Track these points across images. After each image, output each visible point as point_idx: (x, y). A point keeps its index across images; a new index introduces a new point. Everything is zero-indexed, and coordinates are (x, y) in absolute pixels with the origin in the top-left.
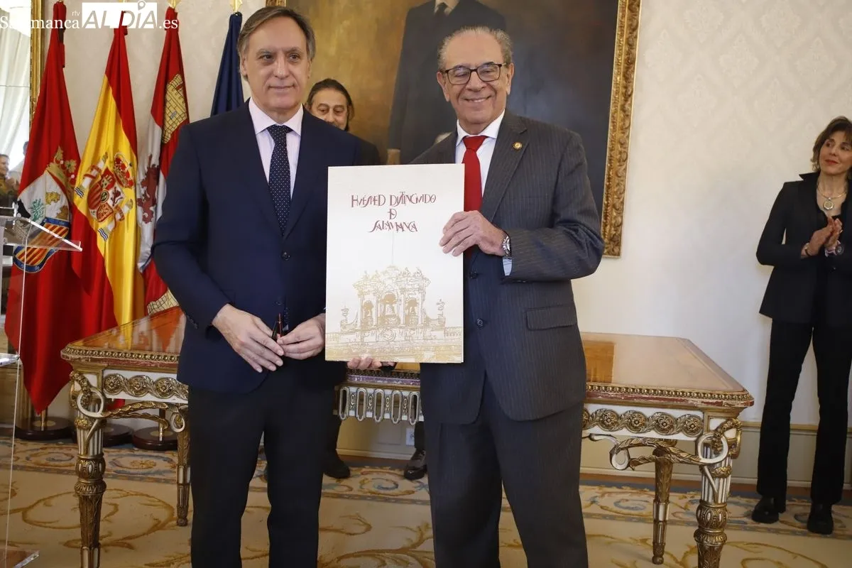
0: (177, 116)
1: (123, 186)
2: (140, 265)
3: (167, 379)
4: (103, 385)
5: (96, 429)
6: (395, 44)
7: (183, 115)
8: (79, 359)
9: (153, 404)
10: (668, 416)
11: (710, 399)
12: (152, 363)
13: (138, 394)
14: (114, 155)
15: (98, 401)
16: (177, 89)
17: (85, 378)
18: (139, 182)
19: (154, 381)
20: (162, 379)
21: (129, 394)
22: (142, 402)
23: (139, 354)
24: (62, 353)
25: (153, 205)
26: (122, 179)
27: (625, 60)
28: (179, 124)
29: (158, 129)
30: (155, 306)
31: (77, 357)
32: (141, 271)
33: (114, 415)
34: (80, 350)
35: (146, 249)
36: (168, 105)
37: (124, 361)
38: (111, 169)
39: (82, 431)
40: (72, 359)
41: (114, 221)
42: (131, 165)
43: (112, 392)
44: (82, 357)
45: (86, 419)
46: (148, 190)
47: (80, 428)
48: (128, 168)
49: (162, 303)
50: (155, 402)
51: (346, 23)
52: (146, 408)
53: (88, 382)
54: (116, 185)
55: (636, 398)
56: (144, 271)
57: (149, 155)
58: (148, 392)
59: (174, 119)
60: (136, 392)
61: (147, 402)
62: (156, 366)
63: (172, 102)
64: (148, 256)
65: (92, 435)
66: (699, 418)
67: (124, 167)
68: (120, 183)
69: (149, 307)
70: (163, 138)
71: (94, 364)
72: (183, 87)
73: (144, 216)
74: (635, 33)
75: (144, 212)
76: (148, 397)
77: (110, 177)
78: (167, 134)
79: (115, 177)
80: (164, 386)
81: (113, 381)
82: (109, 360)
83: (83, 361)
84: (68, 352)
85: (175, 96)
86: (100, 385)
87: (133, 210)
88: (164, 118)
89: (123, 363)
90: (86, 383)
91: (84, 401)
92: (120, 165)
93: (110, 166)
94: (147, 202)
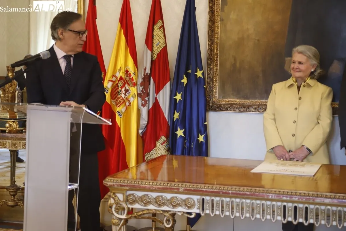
0: (160, 44)
1: (130, 86)
2: (140, 131)
3: (161, 196)
4: (127, 200)
5: (123, 225)
7: (164, 43)
8: (114, 185)
9: (154, 211)
12: (153, 187)
13: (146, 204)
14: (125, 69)
15: (124, 209)
16: (160, 28)
17: (116, 196)
18: (139, 83)
19: (154, 197)
20: (159, 196)
21: (141, 205)
22: (148, 210)
23: (146, 182)
24: (104, 182)
25: (147, 97)
26: (129, 82)
28: (161, 49)
29: (149, 52)
30: (149, 156)
31: (112, 184)
32: (141, 135)
33: (133, 217)
34: (114, 180)
35: (144, 121)
36: (155, 38)
37: (138, 186)
38: (123, 77)
39: (115, 226)
40: (109, 185)
41: (125, 107)
42: (134, 74)
43: (131, 203)
44: (115, 184)
45: (117, 219)
46: (144, 88)
47: (114, 224)
48: (133, 76)
49: (153, 153)
50: (155, 210)
52: (150, 213)
54: (126, 85)
56: (143, 135)
57: (145, 68)
58: (151, 204)
59: (158, 46)
60: (145, 204)
61: (151, 210)
62: (155, 189)
63: (157, 36)
64: (145, 126)
65: (120, 229)
67: (130, 75)
68: (129, 84)
69: (146, 156)
70: (152, 58)
71: (121, 188)
72: (163, 27)
75: (142, 100)
76: (151, 207)
78: (154, 55)
79: (125, 81)
80: (160, 200)
81: (132, 198)
82: (130, 186)
83: (116, 186)
84: (107, 181)
85: (159, 33)
86: (125, 200)
87: (136, 100)
88: (152, 46)
89: (138, 187)
90: (117, 199)
91: (116, 209)
92: (128, 74)
93: (123, 75)
94: (143, 95)
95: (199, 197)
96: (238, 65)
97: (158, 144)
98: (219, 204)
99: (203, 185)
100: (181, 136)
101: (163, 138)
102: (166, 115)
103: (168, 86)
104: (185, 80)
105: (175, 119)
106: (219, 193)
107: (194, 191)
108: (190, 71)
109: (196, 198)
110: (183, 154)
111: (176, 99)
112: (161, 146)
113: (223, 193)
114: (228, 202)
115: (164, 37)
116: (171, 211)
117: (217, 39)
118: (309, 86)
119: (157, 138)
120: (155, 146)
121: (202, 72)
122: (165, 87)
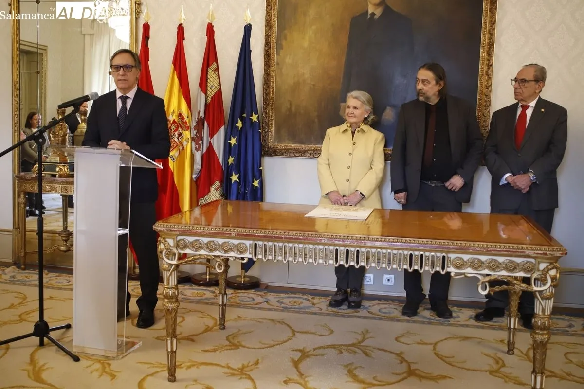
0: (214, 87)
1: (183, 130)
2: (194, 176)
3: (213, 241)
4: (177, 246)
5: (173, 271)
6: (344, 39)
7: (218, 86)
8: (164, 230)
10: (513, 262)
11: (539, 251)
12: (204, 232)
13: (197, 250)
14: (178, 111)
15: (174, 254)
16: (214, 71)
17: (166, 241)
18: (192, 127)
19: (206, 242)
20: (210, 241)
21: (192, 250)
22: (199, 255)
23: (197, 227)
24: (154, 227)
25: (201, 141)
26: (183, 126)
27: (488, 43)
28: (215, 92)
29: (203, 95)
30: (203, 201)
31: (162, 229)
32: (195, 180)
33: (184, 262)
34: (164, 225)
35: (198, 166)
36: (209, 81)
38: (176, 120)
39: (166, 272)
40: (159, 230)
41: (178, 151)
42: (187, 117)
43: (182, 249)
44: (165, 229)
45: (168, 265)
46: (198, 132)
47: (164, 270)
48: (186, 119)
49: (207, 198)
50: (206, 255)
51: (314, 27)
52: (201, 258)
53: (168, 243)
54: (180, 129)
55: (493, 250)
56: (196, 180)
57: (198, 111)
58: (203, 249)
59: (213, 89)
60: (196, 249)
61: (202, 255)
62: (207, 234)
63: (211, 79)
64: (199, 171)
65: (171, 274)
66: (532, 263)
67: (183, 118)
68: (182, 128)
69: (200, 201)
70: (206, 101)
71: (171, 233)
72: (217, 69)
73: (196, 148)
74: (494, 26)
75: (196, 144)
76: (202, 252)
77: (176, 124)
78: (208, 98)
79: (179, 125)
80: (212, 246)
81: (182, 243)
82: (180, 231)
83: (166, 231)
84: (157, 226)
85: (213, 76)
86: (176, 245)
87: (189, 144)
88: (207, 89)
89: (188, 232)
90: (167, 244)
91: (166, 254)
93: (176, 118)
94: (197, 139)
95: (251, 242)
96: (293, 109)
97: (212, 189)
98: (272, 248)
99: (256, 230)
100: (235, 181)
101: (217, 183)
102: (221, 160)
103: (222, 130)
104: (239, 124)
105: (229, 165)
106: (271, 237)
107: (246, 235)
108: (245, 115)
109: (248, 243)
110: (237, 199)
111: (230, 144)
112: (215, 191)
113: (276, 237)
114: (280, 247)
115: (219, 80)
116: (223, 256)
117: (273, 83)
118: (363, 131)
119: (211, 183)
120: (209, 191)
121: (257, 116)
122: (219, 131)
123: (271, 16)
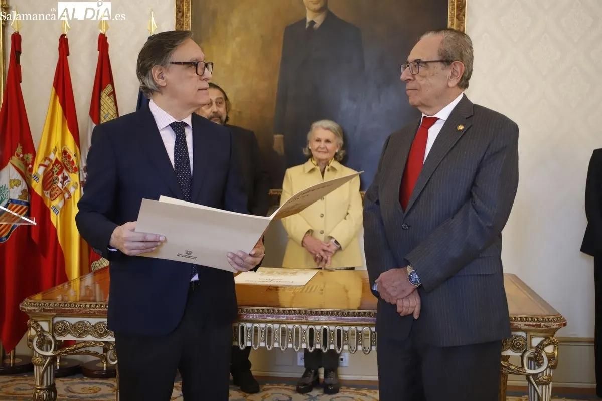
0: (109, 116)
1: (69, 172)
4: (53, 330)
5: (49, 364)
6: (277, 54)
7: (114, 116)
8: (34, 310)
9: (93, 343)
11: (531, 322)
12: (91, 311)
13: (80, 336)
14: (62, 148)
15: (50, 343)
16: (109, 95)
17: (39, 325)
18: (82, 169)
19: (93, 324)
20: (100, 323)
21: (74, 336)
22: (84, 342)
23: (81, 304)
24: (20, 306)
26: (68, 167)
30: (98, 265)
31: (33, 308)
33: (63, 353)
34: (34, 303)
36: (102, 108)
37: (69, 310)
38: (60, 160)
39: (38, 367)
40: (28, 310)
41: (63, 201)
42: (75, 156)
43: (60, 335)
44: (36, 308)
45: (41, 357)
47: (37, 364)
48: (73, 158)
49: (103, 262)
50: (94, 342)
51: (238, 39)
52: (87, 346)
53: (41, 328)
54: (64, 171)
58: (89, 334)
60: (80, 334)
61: (88, 342)
62: (95, 313)
63: (105, 105)
65: (46, 369)
66: (523, 338)
67: (69, 157)
68: (67, 170)
71: (46, 314)
72: (113, 93)
76: (89, 338)
77: (59, 165)
79: (63, 166)
80: (101, 328)
81: (61, 326)
82: (57, 310)
83: (37, 311)
84: (25, 305)
85: (108, 101)
86: (51, 330)
87: (78, 191)
88: (99, 118)
89: (69, 312)
91: (39, 343)
92: (67, 156)
93: (59, 157)
115: (115, 107)
118: (334, 170)
123: (183, 24)
